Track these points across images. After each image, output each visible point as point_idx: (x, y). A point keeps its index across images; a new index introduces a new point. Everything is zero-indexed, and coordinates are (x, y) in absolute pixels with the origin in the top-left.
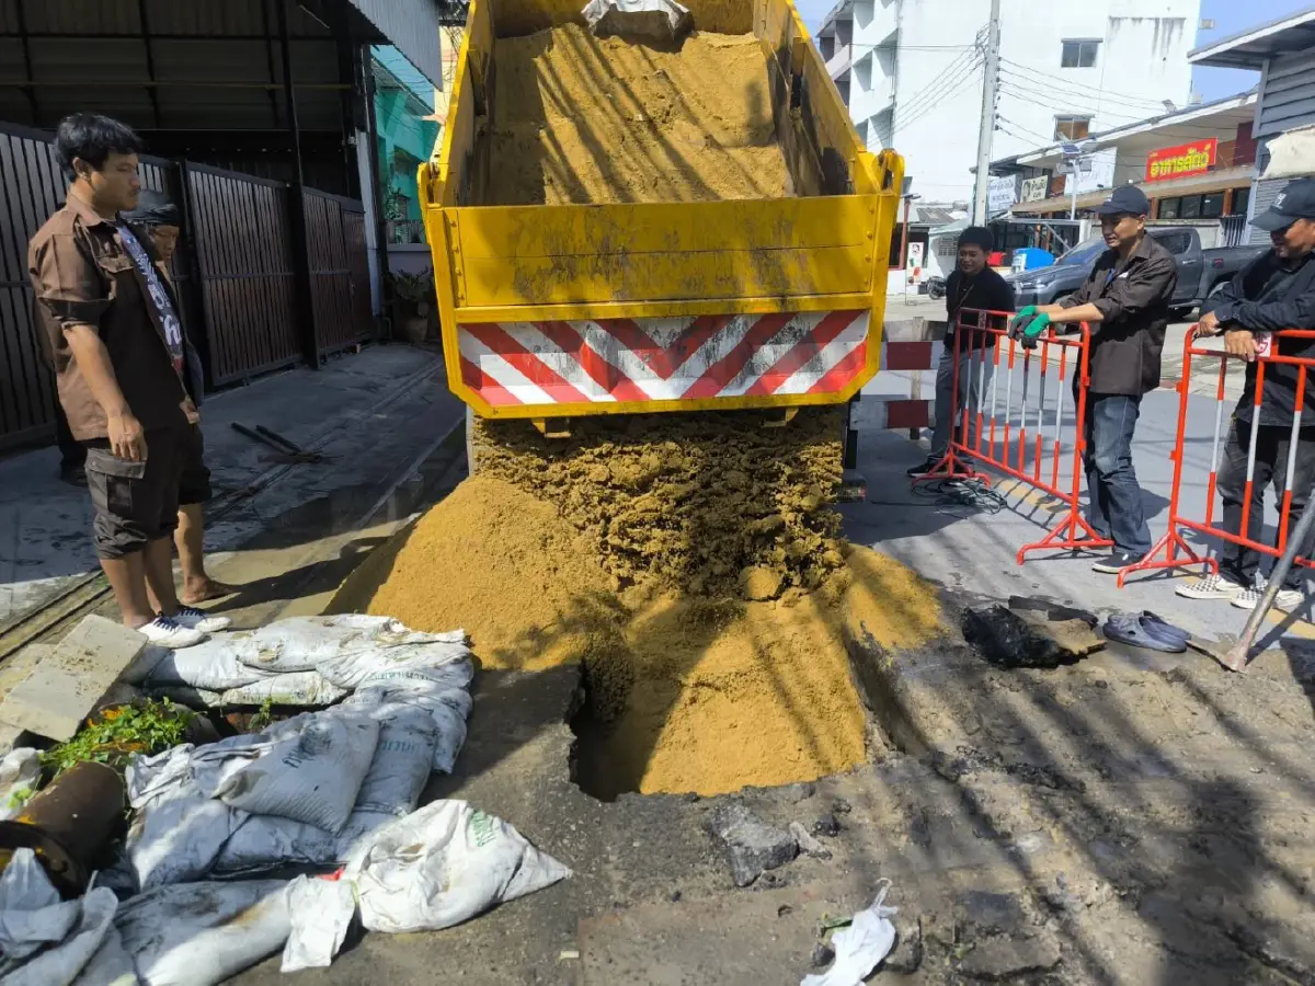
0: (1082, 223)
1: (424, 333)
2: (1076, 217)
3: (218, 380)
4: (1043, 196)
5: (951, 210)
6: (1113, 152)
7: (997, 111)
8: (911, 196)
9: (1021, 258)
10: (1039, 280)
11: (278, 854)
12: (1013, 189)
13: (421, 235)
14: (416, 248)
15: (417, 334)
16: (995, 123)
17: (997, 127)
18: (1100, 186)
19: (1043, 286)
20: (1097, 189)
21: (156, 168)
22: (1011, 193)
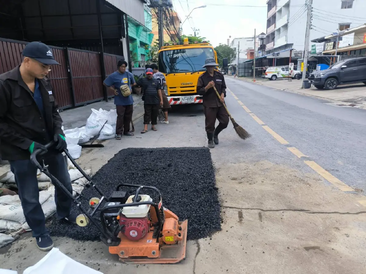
0: (339, 56)
1: (140, 91)
2: (337, 55)
3: (76, 104)
4: (332, 48)
6: (353, 34)
7: (311, 24)
8: (293, 49)
9: (319, 67)
10: (321, 74)
11: (6, 228)
12: (323, 46)
13: (141, 65)
14: (140, 68)
15: (138, 92)
16: (311, 27)
17: (311, 28)
18: (349, 44)
19: (323, 75)
20: (348, 45)
21: (59, 50)
22: (323, 47)
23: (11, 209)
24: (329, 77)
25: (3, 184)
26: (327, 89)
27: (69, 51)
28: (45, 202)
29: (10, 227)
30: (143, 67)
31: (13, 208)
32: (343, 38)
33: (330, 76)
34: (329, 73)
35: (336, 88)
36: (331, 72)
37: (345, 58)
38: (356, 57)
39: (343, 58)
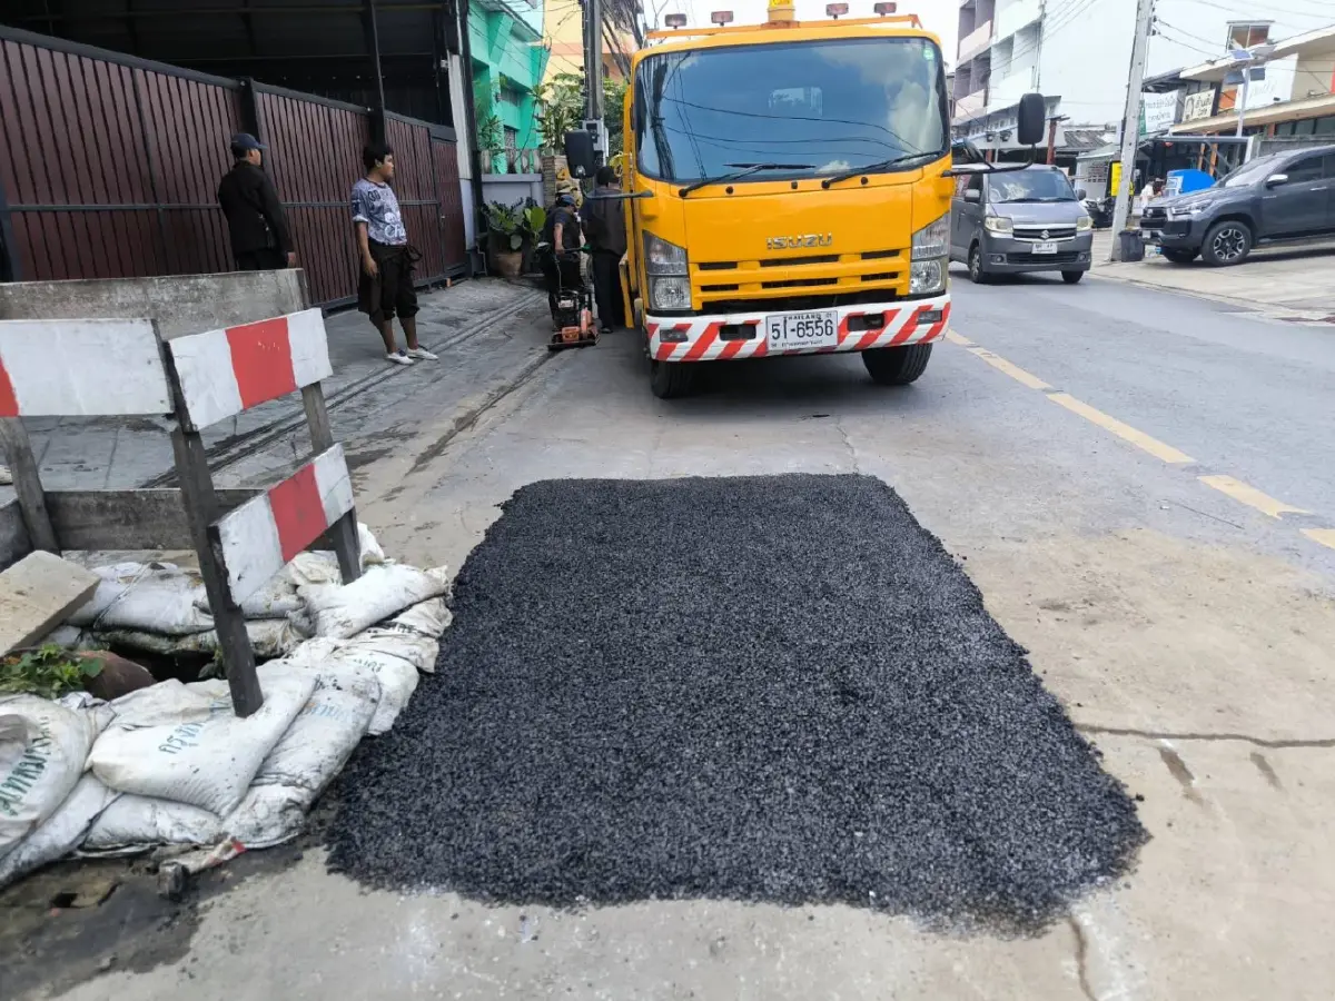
0: (1251, 139)
1: (518, 266)
2: (1244, 135)
4: (1208, 114)
5: (1102, 133)
6: (1295, 57)
7: (1154, 14)
8: (1059, 118)
9: (1175, 181)
10: (1195, 204)
11: (151, 834)
12: (1174, 106)
13: (517, 166)
14: (512, 178)
15: (509, 267)
16: (1153, 28)
17: (1154, 33)
18: (1276, 99)
19: (1199, 211)
20: (1273, 102)
21: (219, 90)
22: (1172, 111)
23: (168, 748)
24: (1222, 217)
25: (81, 635)
26: (1211, 263)
27: (259, 96)
28: (300, 712)
29: (171, 832)
30: (524, 171)
31: (177, 744)
32: (1266, 72)
33: (1224, 213)
34: (1219, 202)
35: (1244, 260)
36: (1228, 200)
37: (1274, 147)
38: (1316, 143)
39: (1266, 148)
